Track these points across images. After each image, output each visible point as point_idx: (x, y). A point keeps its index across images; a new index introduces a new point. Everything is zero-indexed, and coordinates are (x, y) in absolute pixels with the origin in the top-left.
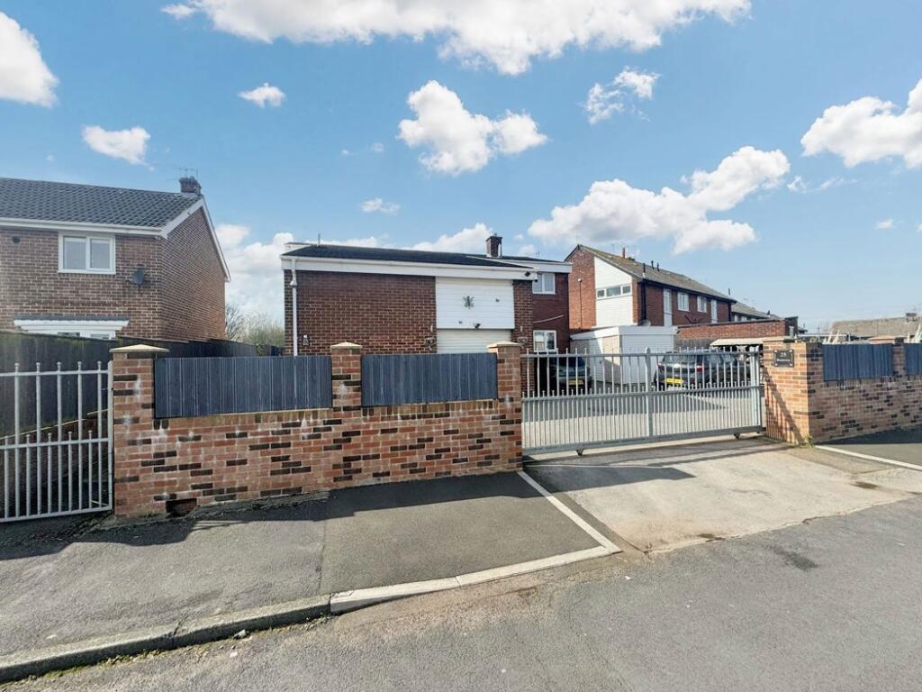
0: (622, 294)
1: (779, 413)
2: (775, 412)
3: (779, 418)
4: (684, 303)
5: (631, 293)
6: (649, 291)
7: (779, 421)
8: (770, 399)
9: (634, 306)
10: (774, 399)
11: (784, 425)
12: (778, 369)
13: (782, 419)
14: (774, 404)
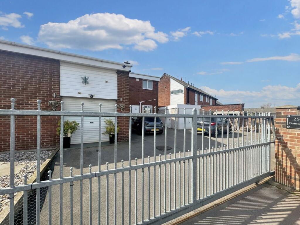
0: (180, 93)
1: (289, 165)
2: (284, 164)
3: (289, 169)
4: (202, 98)
5: (183, 93)
6: (190, 92)
7: (289, 172)
8: (280, 153)
9: (184, 98)
10: (284, 154)
11: (293, 176)
12: (290, 131)
13: (291, 171)
14: (284, 158)
